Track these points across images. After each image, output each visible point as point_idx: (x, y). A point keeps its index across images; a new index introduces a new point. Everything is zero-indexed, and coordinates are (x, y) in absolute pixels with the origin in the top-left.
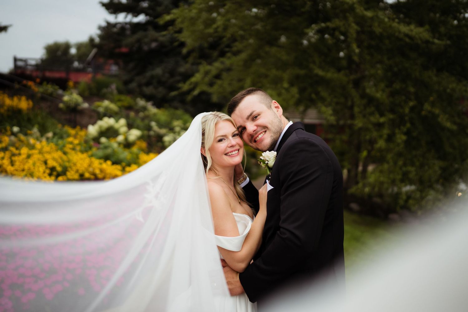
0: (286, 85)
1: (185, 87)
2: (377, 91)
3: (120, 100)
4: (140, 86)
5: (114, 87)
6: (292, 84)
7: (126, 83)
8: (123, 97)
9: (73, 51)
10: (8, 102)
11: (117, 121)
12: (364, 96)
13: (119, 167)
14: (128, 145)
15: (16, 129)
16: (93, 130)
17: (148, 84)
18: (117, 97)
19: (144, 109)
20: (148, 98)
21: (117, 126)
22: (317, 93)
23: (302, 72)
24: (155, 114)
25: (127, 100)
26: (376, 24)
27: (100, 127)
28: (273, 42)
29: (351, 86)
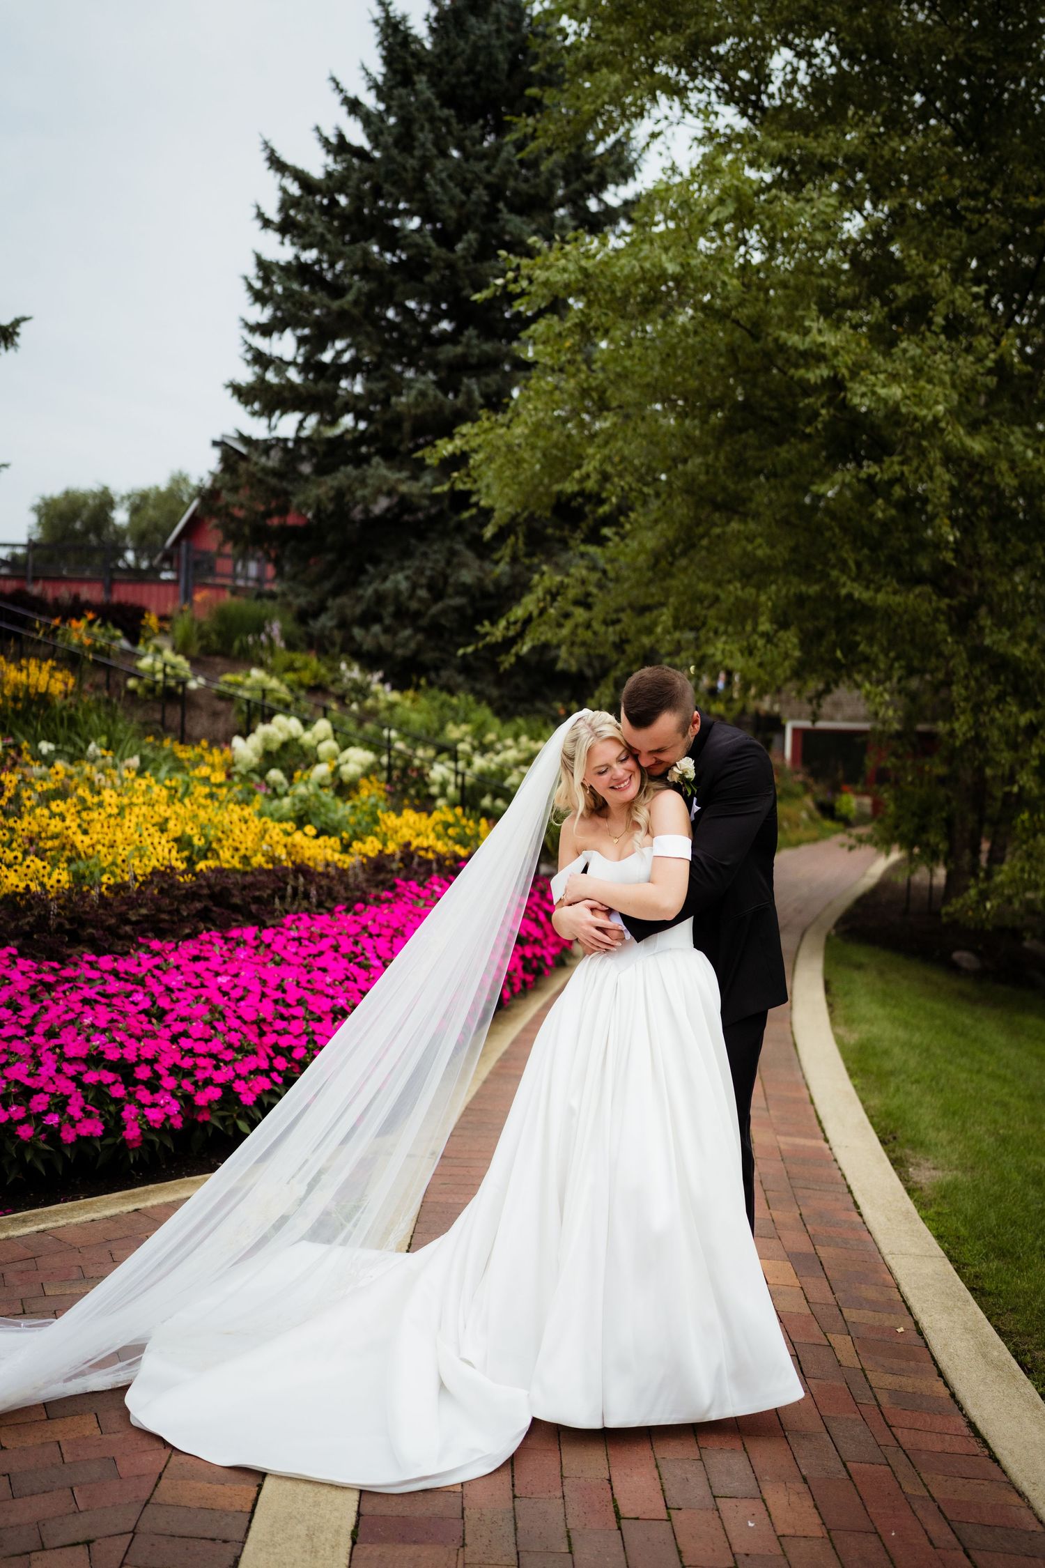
0: (765, 626)
1: (498, 632)
2: (1013, 640)
3: (290, 668)
4: (343, 624)
5: (276, 628)
6: (783, 624)
7: (303, 617)
8: (299, 659)
9: (121, 517)
10: (13, 675)
11: (307, 724)
12: (979, 654)
13: (334, 842)
14: (344, 788)
15: (45, 747)
16: (246, 749)
17: (367, 620)
18: (285, 657)
19: (362, 691)
20: (369, 661)
21: (307, 738)
22: (850, 648)
23: (814, 589)
24: (392, 706)
25: (311, 665)
26: (1004, 466)
27: (266, 740)
28: (733, 506)
29: (943, 627)
